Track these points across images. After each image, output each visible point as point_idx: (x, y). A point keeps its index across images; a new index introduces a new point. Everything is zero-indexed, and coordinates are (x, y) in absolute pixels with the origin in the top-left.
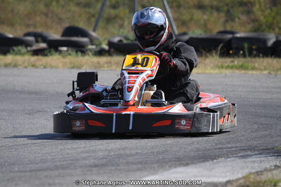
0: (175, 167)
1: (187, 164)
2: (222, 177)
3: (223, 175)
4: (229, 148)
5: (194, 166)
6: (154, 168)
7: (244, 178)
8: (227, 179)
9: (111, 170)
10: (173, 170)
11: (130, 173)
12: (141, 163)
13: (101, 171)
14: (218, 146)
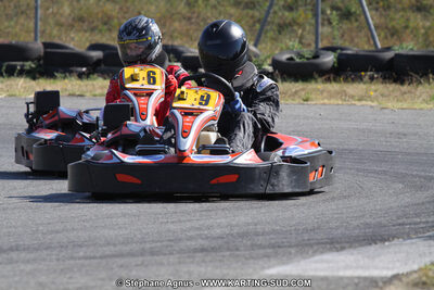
0: (322, 253)
1: (343, 248)
2: (388, 269)
3: (391, 266)
4: (415, 224)
5: (351, 250)
6: (290, 253)
7: (420, 269)
8: (395, 272)
9: (223, 256)
10: (317, 258)
11: (252, 261)
12: (273, 246)
13: (208, 259)
14: (400, 221)
